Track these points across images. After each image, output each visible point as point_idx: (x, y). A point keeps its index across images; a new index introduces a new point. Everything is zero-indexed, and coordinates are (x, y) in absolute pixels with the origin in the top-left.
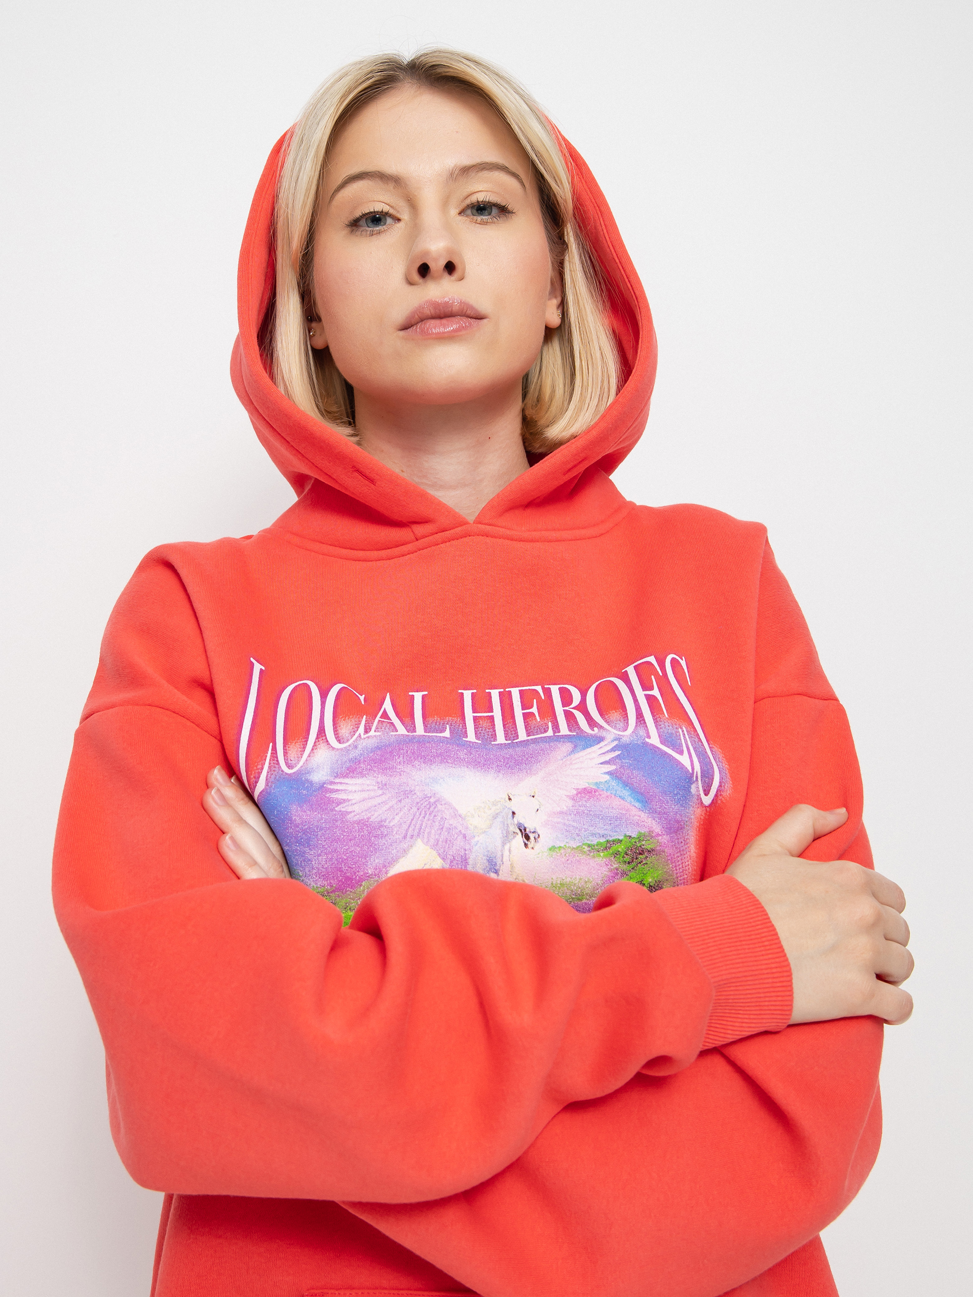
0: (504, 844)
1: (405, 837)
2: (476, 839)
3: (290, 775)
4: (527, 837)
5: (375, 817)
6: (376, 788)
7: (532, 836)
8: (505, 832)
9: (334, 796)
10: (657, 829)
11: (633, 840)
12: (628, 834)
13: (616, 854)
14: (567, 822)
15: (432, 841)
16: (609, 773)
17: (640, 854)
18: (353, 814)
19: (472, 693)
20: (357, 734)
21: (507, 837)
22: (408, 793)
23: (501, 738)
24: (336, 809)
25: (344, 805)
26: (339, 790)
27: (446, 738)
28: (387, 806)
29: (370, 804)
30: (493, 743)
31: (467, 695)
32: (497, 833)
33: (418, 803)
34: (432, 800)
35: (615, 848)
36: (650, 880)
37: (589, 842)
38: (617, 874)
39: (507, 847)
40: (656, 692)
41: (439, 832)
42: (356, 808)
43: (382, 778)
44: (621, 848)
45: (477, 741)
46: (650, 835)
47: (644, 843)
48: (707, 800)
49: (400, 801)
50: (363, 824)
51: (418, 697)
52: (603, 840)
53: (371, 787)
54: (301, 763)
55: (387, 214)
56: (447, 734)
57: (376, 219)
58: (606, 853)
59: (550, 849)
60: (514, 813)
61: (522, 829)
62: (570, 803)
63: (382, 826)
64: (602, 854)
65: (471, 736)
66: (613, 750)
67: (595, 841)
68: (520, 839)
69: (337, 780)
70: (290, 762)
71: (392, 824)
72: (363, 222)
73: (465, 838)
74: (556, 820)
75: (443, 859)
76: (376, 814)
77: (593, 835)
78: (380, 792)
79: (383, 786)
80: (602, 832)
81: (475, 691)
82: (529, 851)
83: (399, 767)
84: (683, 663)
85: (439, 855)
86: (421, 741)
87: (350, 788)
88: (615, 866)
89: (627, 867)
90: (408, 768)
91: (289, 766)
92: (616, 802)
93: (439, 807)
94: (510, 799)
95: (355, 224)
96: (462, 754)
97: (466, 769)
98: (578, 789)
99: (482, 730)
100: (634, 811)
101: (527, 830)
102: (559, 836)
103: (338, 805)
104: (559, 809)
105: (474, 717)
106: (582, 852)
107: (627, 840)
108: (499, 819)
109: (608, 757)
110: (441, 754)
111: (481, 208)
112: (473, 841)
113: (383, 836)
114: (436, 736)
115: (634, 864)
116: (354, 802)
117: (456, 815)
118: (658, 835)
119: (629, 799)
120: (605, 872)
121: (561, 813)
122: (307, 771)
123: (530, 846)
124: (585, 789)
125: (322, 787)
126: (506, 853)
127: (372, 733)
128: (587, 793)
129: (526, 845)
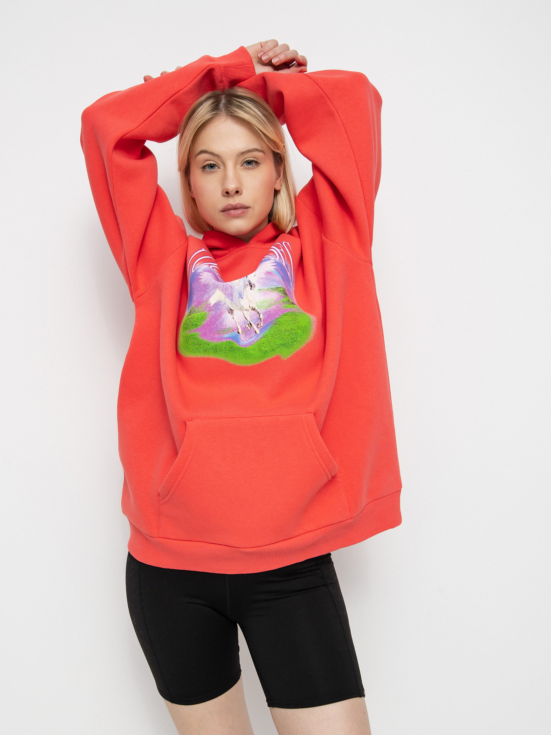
0: (244, 289)
1: (214, 288)
2: (235, 287)
4: (251, 286)
5: (206, 283)
7: (253, 286)
8: (244, 285)
13: (280, 291)
14: (264, 282)
15: (221, 289)
16: (275, 269)
21: (245, 287)
32: (242, 284)
35: (279, 289)
37: (271, 288)
38: (281, 297)
40: (282, 250)
41: (223, 286)
50: (204, 285)
52: (275, 287)
55: (215, 165)
57: (212, 166)
58: (277, 291)
59: (259, 290)
61: (250, 283)
62: (265, 275)
63: (208, 285)
64: (275, 291)
66: (274, 262)
67: (273, 287)
68: (249, 287)
71: (210, 284)
72: (207, 167)
73: (232, 288)
74: (261, 280)
75: (225, 295)
77: (272, 285)
80: (274, 285)
82: (252, 291)
84: (288, 244)
85: (224, 293)
88: (280, 295)
89: (284, 295)
92: (276, 277)
95: (204, 167)
98: (266, 271)
100: (282, 281)
101: (252, 284)
102: (261, 286)
104: (261, 277)
106: (269, 290)
107: (281, 288)
109: (274, 264)
111: (249, 162)
112: (234, 288)
113: (208, 288)
119: (280, 277)
120: (277, 296)
124: (269, 272)
126: (245, 292)
128: (269, 273)
129: (251, 289)
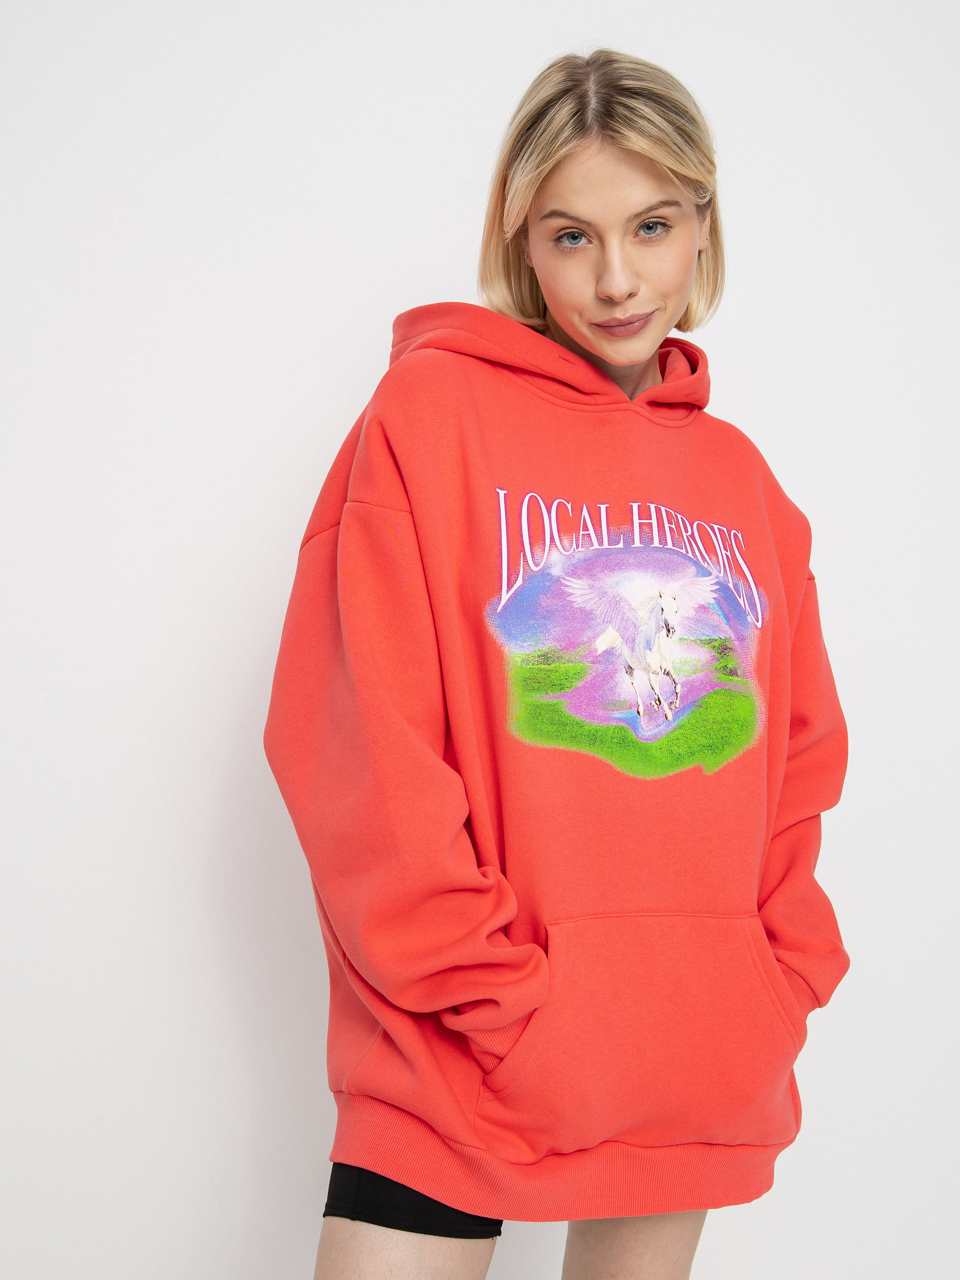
0: (656, 633)
1: (603, 622)
2: (642, 628)
3: (537, 572)
4: (669, 631)
5: (588, 607)
6: (588, 588)
7: (671, 630)
8: (657, 623)
9: (566, 589)
10: (733, 637)
11: (722, 641)
12: (720, 637)
13: (714, 647)
14: (690, 625)
15: (617, 627)
16: (714, 598)
17: (725, 649)
18: (576, 603)
19: (638, 505)
20: (573, 549)
21: (658, 630)
22: (605, 594)
23: (656, 543)
24: (567, 599)
25: (571, 597)
26: (569, 586)
27: (622, 549)
28: (594, 602)
29: (585, 598)
30: (651, 546)
31: (635, 506)
32: (652, 624)
33: (610, 601)
34: (617, 599)
35: (714, 644)
36: (730, 666)
37: (700, 638)
38: (714, 659)
39: (658, 635)
40: (729, 553)
41: (621, 622)
42: (579, 600)
43: (590, 582)
44: (716, 644)
45: (641, 546)
46: (730, 640)
47: (727, 643)
48: (759, 625)
49: (600, 599)
50: (582, 610)
51: (603, 508)
52: (708, 638)
53: (585, 587)
54: (543, 563)
56: (621, 545)
58: (709, 646)
59: (680, 639)
60: (662, 610)
61: (667, 624)
62: (694, 613)
63: (592, 613)
64: (706, 646)
65: (637, 543)
66: (715, 584)
67: (704, 638)
68: (665, 631)
69: (567, 578)
70: (536, 561)
71: (597, 613)
72: (565, 239)
73: (636, 627)
74: (685, 622)
75: (622, 638)
76: (589, 605)
77: (703, 634)
78: (590, 591)
79: (591, 587)
80: (708, 633)
81: (640, 504)
82: (668, 639)
83: (598, 575)
85: (620, 636)
86: (606, 553)
87: (574, 586)
88: (713, 654)
89: (719, 656)
90: (602, 576)
91: (536, 565)
92: (716, 617)
93: (622, 604)
94: (661, 596)
95: (559, 239)
96: (631, 561)
97: (634, 572)
98: (699, 604)
99: (644, 535)
100: (724, 625)
101: (669, 626)
102: (686, 632)
103: (568, 596)
104: (688, 615)
105: (640, 523)
106: (696, 643)
107: (719, 640)
108: (654, 614)
109: (714, 587)
110: (618, 563)
111: (650, 227)
112: (640, 630)
113: (593, 619)
114: (615, 549)
115: (722, 655)
116: (577, 595)
117: (631, 609)
118: (734, 640)
119: (722, 617)
120: (707, 656)
121: (688, 618)
122: (547, 567)
123: (669, 636)
124: (702, 605)
125: (558, 580)
126: (657, 639)
127: (580, 549)
128: (703, 608)
129: (668, 636)
